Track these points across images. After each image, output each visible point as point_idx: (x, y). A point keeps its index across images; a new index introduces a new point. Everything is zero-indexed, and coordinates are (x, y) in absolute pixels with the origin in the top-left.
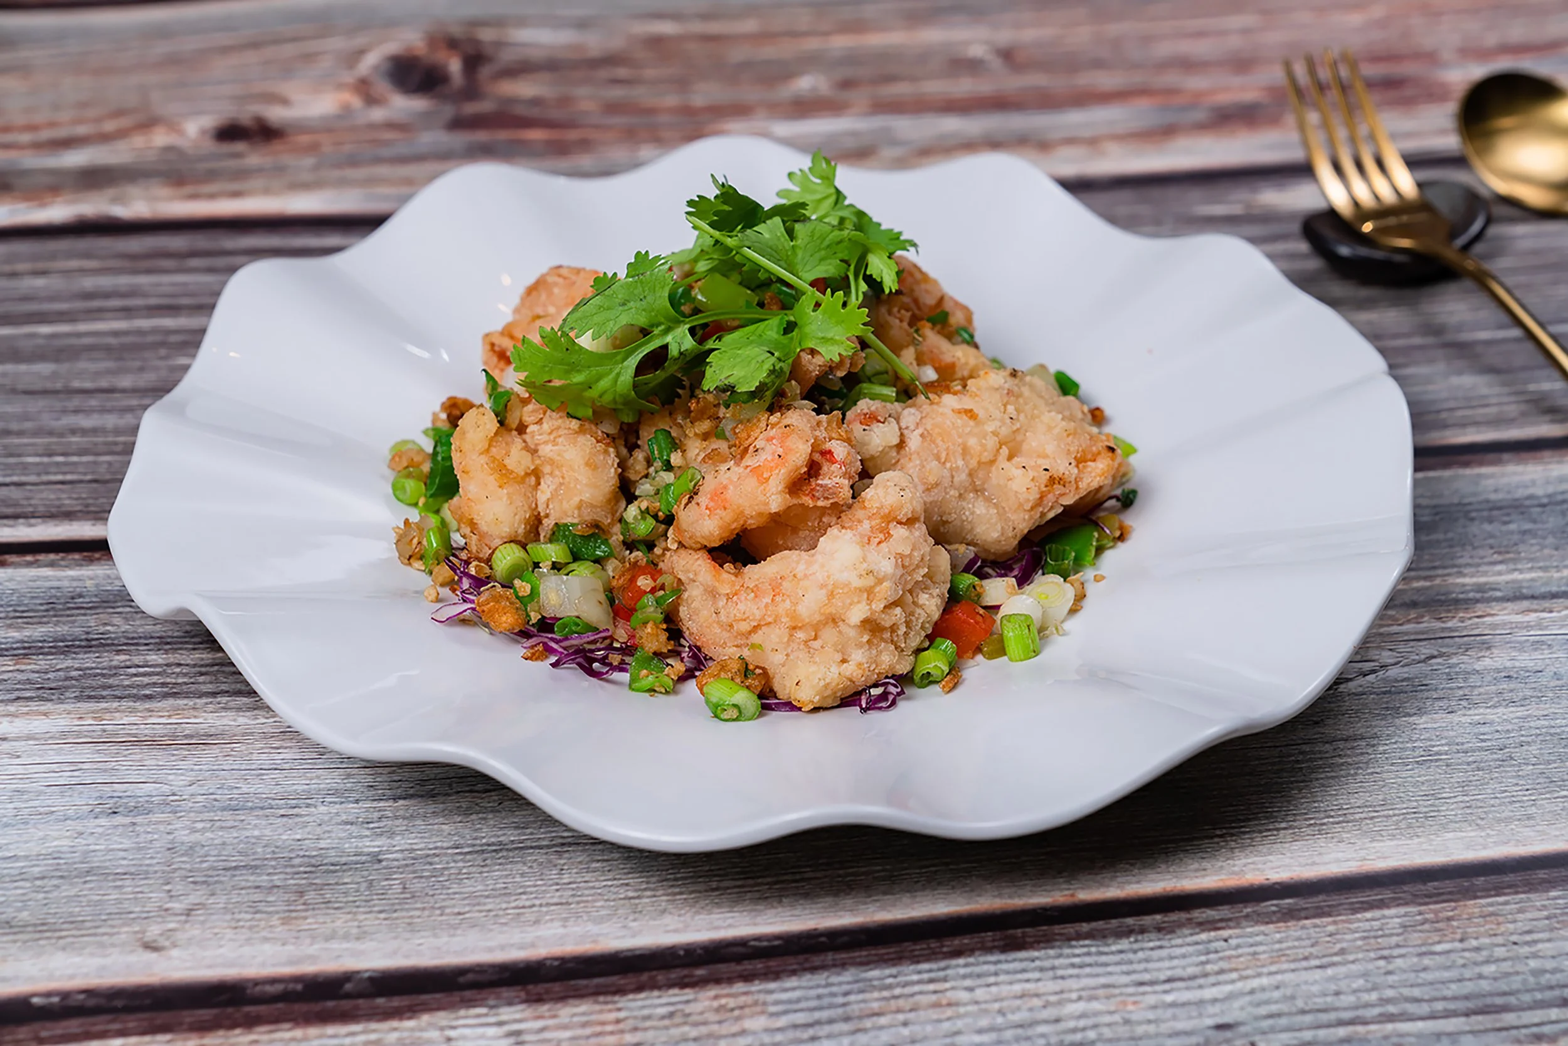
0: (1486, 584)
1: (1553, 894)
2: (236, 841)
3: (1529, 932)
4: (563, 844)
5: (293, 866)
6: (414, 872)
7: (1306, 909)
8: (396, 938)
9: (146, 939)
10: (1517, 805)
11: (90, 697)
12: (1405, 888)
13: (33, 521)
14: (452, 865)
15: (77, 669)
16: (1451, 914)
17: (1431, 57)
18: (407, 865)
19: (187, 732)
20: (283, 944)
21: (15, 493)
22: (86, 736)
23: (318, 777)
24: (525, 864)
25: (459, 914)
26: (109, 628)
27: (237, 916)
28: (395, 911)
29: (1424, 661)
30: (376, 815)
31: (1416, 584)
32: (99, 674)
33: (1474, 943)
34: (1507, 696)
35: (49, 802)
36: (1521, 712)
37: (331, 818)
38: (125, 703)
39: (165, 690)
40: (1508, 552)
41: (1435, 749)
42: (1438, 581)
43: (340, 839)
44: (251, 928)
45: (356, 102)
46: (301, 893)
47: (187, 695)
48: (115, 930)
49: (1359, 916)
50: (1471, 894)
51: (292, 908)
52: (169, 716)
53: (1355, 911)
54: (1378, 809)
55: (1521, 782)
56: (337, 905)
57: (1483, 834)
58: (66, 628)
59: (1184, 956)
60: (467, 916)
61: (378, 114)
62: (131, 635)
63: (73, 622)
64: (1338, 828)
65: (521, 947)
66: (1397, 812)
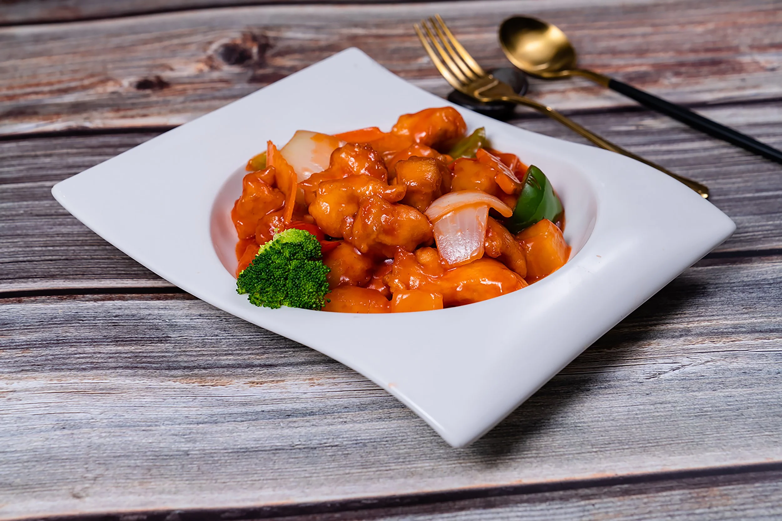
0: (738, 324)
1: (757, 485)
2: (120, 443)
3: (743, 504)
4: (276, 449)
5: (146, 456)
6: (204, 461)
7: (634, 490)
8: (193, 494)
9: (75, 492)
10: (743, 439)
11: (56, 369)
12: (684, 480)
13: (36, 279)
14: (223, 458)
15: (51, 355)
16: (705, 494)
17: (736, 50)
18: (201, 457)
19: (101, 387)
20: (139, 495)
21: (28, 266)
22: (53, 389)
23: (162, 411)
24: (257, 458)
25: (224, 483)
26: (68, 334)
27: (118, 481)
28: (194, 480)
29: (703, 364)
30: (189, 431)
31: (703, 324)
32: (61, 358)
33: (715, 509)
34: (744, 382)
35: (33, 423)
36: (749, 391)
37: (167, 432)
38: (73, 372)
39: (92, 365)
40: (751, 308)
41: (705, 409)
42: (714, 322)
43: (170, 443)
44: (124, 487)
45: (206, 68)
46: (149, 470)
47: (102, 368)
48: (60, 488)
49: (660, 494)
50: (716, 484)
51: (145, 477)
52: (93, 379)
53: (658, 491)
54: (674, 439)
55: (746, 427)
56: (166, 476)
57: (725, 453)
58: (48, 334)
59: (572, 513)
60: (228, 484)
61: (215, 75)
62: (78, 338)
63: (51, 331)
64: (653, 449)
65: (252, 500)
66: (683, 441)
